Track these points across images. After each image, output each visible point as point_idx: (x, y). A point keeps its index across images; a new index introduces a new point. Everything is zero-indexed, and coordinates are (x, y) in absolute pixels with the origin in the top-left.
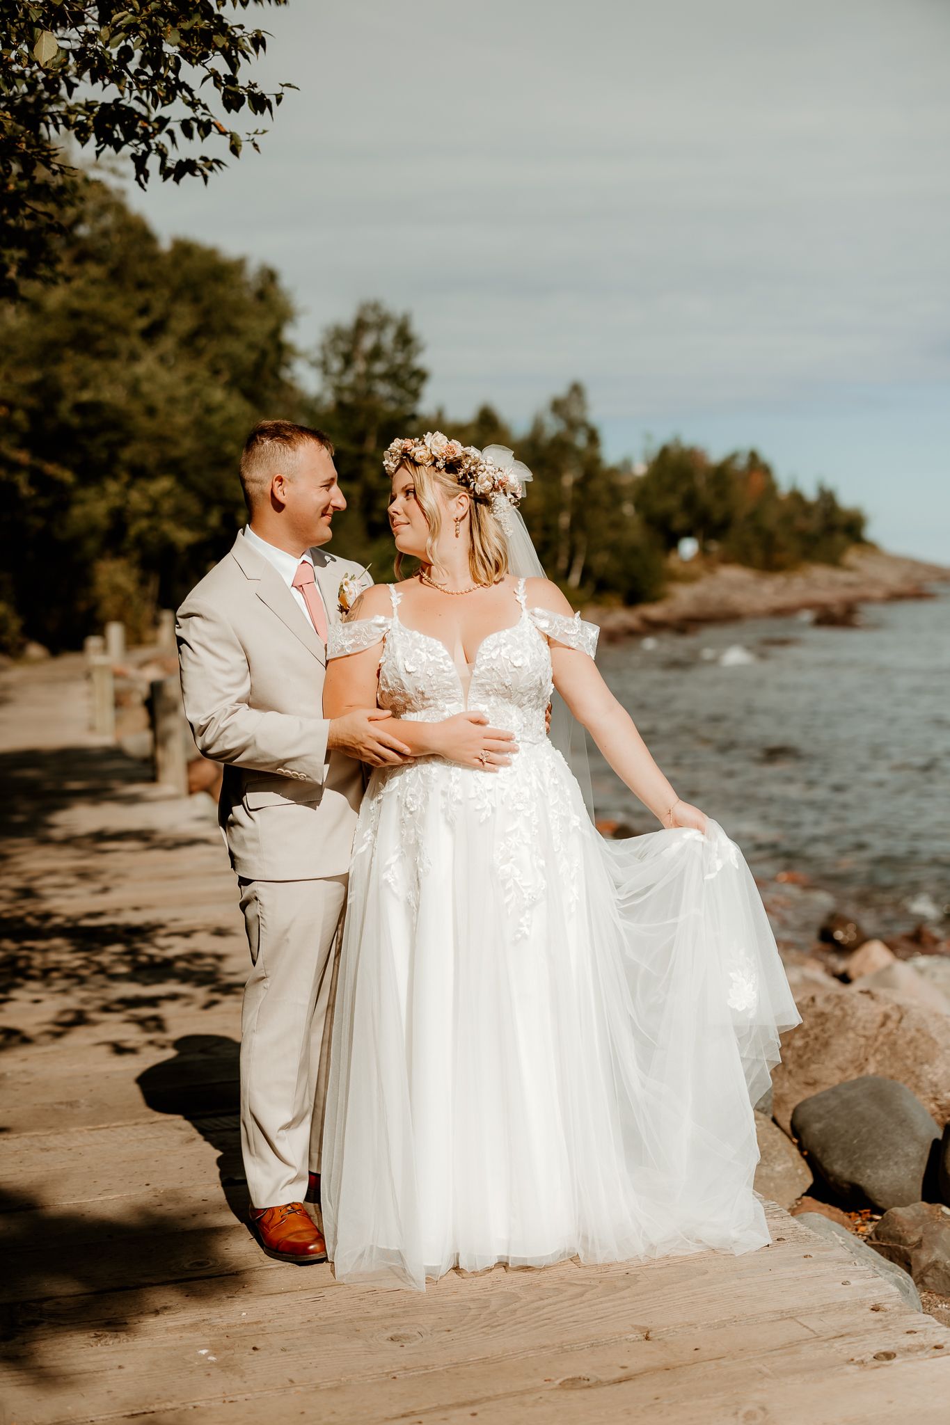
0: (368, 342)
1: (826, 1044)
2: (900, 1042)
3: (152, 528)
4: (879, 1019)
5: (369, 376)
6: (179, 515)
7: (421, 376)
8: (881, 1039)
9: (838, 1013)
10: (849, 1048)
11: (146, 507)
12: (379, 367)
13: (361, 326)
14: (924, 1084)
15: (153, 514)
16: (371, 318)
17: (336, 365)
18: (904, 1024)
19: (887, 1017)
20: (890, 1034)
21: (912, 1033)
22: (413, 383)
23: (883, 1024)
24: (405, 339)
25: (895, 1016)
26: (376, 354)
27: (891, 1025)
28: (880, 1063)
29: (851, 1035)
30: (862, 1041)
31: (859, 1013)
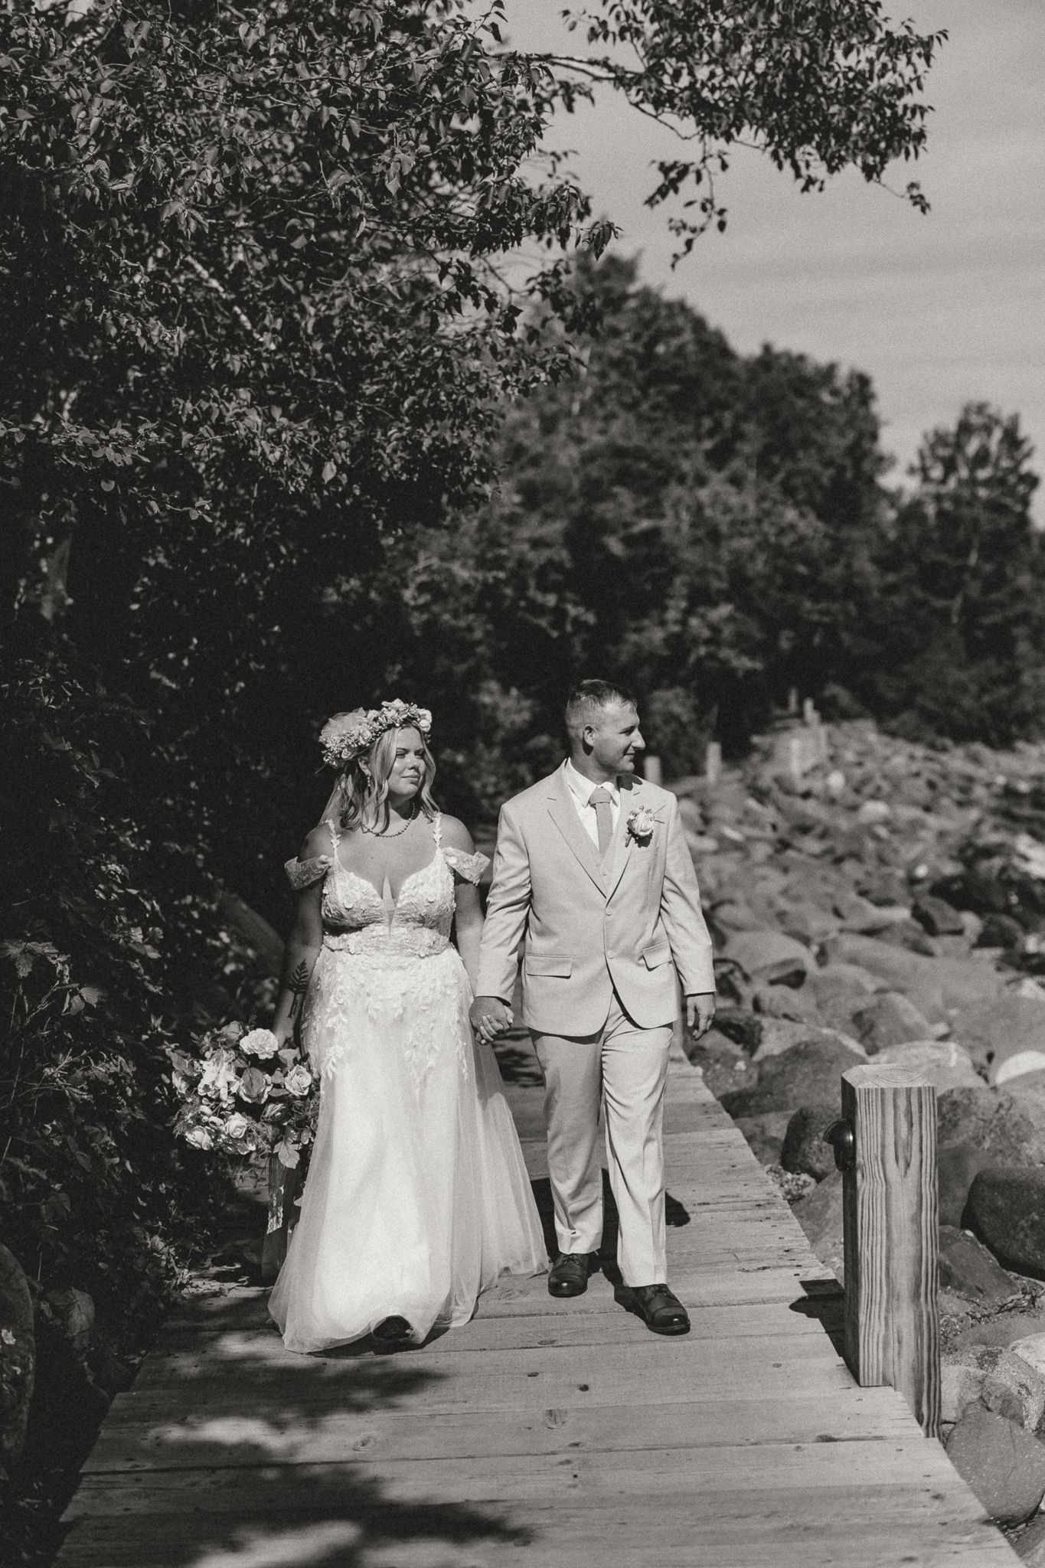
0: (973, 446)
1: (955, 1125)
2: (1009, 1125)
3: (711, 656)
4: (995, 1107)
5: (973, 482)
6: (742, 643)
7: (1032, 481)
8: (995, 1122)
9: (966, 1102)
10: (972, 1128)
11: (706, 633)
12: (983, 474)
13: (965, 429)
14: (1023, 1157)
15: (715, 640)
16: (975, 420)
17: (937, 473)
18: (1012, 1112)
19: (1001, 1106)
20: (1002, 1118)
21: (1016, 1118)
22: (1021, 489)
23: (997, 1111)
24: (1013, 441)
25: (1006, 1105)
26: (982, 458)
27: (1002, 1112)
28: (993, 1141)
29: (973, 1118)
30: (981, 1123)
31: (981, 1102)
